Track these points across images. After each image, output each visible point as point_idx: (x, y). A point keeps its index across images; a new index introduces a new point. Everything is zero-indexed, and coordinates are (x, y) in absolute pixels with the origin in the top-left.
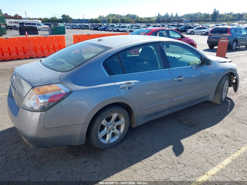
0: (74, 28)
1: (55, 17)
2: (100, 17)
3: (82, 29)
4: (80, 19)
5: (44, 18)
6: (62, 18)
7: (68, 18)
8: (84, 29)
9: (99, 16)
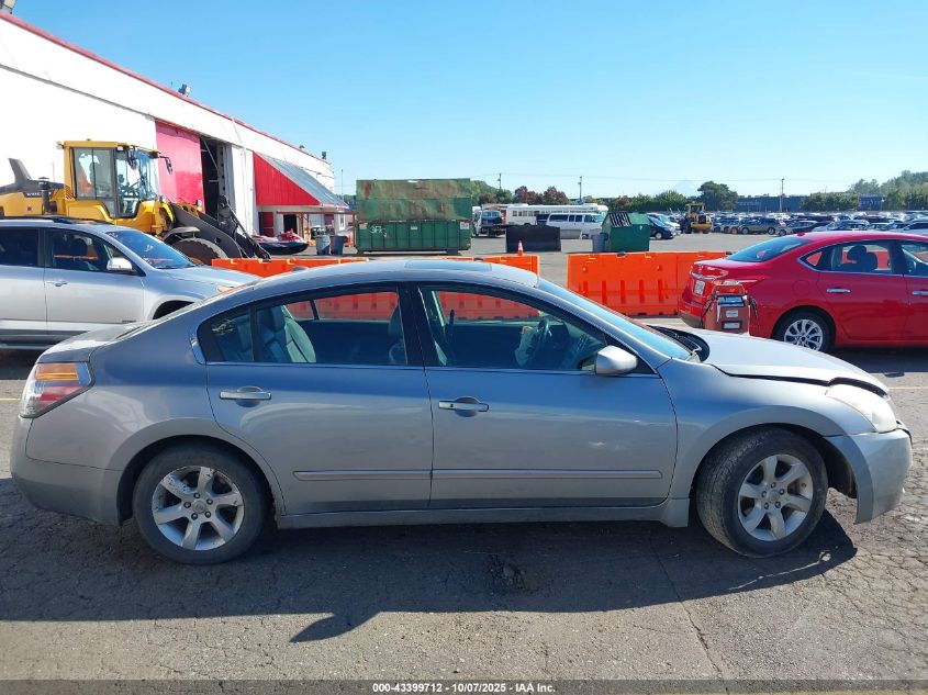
0: (722, 229)
1: (673, 193)
2: (860, 186)
3: (750, 233)
4: (771, 195)
5: (637, 195)
6: (699, 194)
7: (724, 193)
8: (759, 233)
9: (858, 181)
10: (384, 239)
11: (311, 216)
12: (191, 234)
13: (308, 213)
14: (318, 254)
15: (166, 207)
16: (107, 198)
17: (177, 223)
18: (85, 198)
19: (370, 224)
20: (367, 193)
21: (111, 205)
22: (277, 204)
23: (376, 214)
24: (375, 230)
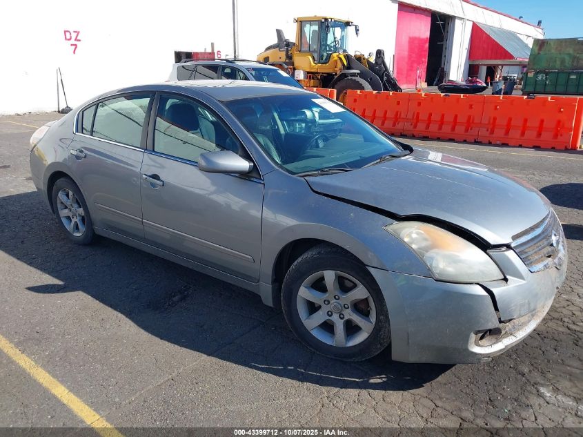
10: (546, 85)
11: (504, 67)
12: (354, 75)
13: (502, 66)
14: (493, 94)
15: (342, 56)
16: (314, 51)
17: (349, 67)
18: (304, 52)
19: (537, 73)
20: (540, 49)
21: (316, 56)
22: (482, 58)
23: (543, 65)
24: (540, 78)
